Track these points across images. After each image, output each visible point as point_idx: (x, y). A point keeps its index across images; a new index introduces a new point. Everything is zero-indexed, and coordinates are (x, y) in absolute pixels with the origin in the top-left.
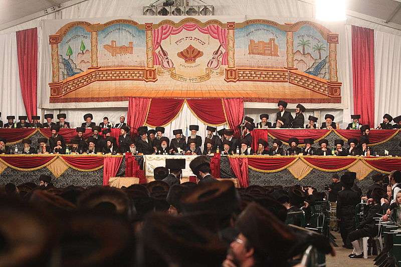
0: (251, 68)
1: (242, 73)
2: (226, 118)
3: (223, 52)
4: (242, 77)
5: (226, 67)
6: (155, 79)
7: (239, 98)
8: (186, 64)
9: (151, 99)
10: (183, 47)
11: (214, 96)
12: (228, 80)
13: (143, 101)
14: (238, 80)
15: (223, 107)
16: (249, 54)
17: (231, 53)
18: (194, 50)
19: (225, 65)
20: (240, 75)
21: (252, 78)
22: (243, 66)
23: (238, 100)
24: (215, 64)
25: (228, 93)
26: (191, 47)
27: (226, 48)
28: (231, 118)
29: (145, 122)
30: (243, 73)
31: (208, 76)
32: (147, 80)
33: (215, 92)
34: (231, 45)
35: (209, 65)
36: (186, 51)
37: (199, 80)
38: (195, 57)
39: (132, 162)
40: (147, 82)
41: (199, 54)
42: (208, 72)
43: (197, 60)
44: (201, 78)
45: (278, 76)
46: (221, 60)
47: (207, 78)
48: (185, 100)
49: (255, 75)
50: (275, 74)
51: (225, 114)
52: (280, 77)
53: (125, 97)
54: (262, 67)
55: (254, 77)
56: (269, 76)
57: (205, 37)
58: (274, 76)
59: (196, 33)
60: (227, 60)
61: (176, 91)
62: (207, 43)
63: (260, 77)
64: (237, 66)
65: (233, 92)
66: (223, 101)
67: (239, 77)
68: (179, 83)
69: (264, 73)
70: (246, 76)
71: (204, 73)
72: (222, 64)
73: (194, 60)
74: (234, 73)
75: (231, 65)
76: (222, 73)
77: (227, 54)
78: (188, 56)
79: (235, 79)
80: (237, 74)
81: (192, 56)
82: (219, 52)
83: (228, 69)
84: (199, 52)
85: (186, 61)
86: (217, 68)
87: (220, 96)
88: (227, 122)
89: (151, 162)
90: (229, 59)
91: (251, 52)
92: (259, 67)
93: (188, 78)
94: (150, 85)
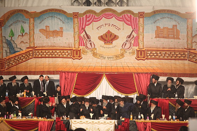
0: (157, 49)
1: (149, 53)
2: (136, 89)
3: (135, 36)
4: (150, 57)
5: (137, 48)
6: (80, 58)
7: (147, 73)
8: (105, 46)
9: (77, 74)
10: (103, 31)
11: (127, 71)
12: (138, 59)
13: (71, 75)
14: (147, 59)
15: (134, 80)
16: (156, 37)
17: (141, 37)
18: (111, 35)
19: (136, 46)
20: (148, 55)
21: (158, 57)
22: (150, 48)
23: (146, 75)
24: (128, 45)
25: (139, 69)
26: (109, 32)
27: (137, 33)
28: (140, 89)
29: (72, 92)
30: (151, 53)
31: (122, 55)
32: (74, 58)
33: (128, 68)
34: (141, 30)
35: (123, 47)
36: (105, 35)
37: (115, 58)
38: (112, 40)
39: (61, 125)
40: (74, 59)
41: (115, 37)
42: (122, 52)
43: (114, 42)
44: (117, 57)
45: (179, 55)
46: (133, 42)
47: (121, 57)
48: (104, 75)
49: (160, 55)
50: (177, 53)
51: (136, 86)
52: (181, 56)
53: (57, 72)
54: (166, 48)
55: (159, 56)
56: (172, 55)
57: (120, 24)
58: (176, 55)
59: (113, 21)
60: (138, 43)
61: (97, 67)
62: (122, 29)
63: (165, 56)
64: (145, 48)
65: (143, 68)
66: (134, 76)
67: (147, 56)
68: (99, 60)
69: (168, 53)
70: (153, 55)
71: (119, 52)
72: (134, 46)
73: (112, 43)
74: (143, 53)
75: (141, 46)
76: (133, 53)
77: (138, 38)
78: (107, 39)
79: (144, 57)
80: (145, 54)
81: (110, 39)
82: (132, 36)
83: (138, 49)
84: (115, 36)
85: (105, 43)
86: (130, 49)
87: (132, 71)
88: (138, 92)
89: (76, 125)
90: (139, 42)
91: (157, 36)
92: (163, 48)
93: (107, 57)
94: (76, 62)
